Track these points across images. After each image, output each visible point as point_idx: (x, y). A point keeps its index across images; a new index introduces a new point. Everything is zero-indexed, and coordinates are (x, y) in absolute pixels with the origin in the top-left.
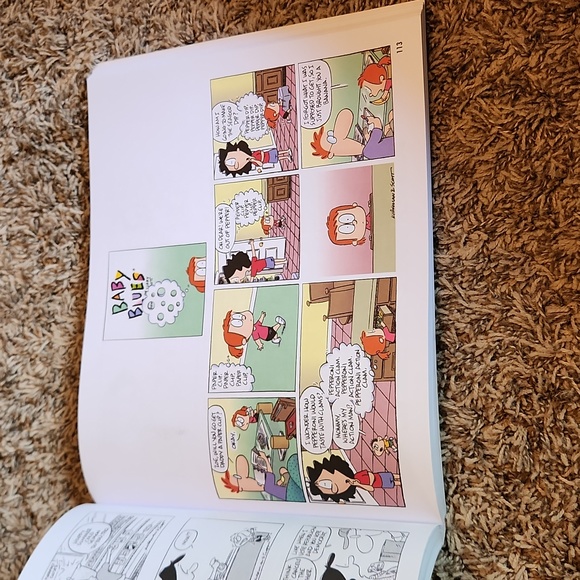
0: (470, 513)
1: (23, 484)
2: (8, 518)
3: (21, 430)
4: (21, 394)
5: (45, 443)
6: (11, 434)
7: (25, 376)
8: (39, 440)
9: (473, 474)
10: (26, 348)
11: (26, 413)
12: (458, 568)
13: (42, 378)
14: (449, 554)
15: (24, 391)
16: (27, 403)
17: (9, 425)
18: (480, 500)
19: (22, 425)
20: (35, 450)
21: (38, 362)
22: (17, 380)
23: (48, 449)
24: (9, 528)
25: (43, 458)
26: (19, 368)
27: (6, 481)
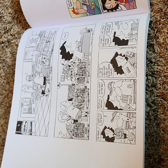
0: (162, 38)
1: (12, 51)
2: (9, 62)
3: (8, 33)
4: (6, 20)
5: (16, 36)
6: (5, 34)
7: (6, 14)
8: (14, 35)
9: (163, 25)
10: (4, 4)
11: (8, 26)
12: (158, 57)
13: (12, 14)
14: (155, 53)
15: (6, 19)
16: (8, 23)
17: (3, 32)
18: (166, 33)
19: (8, 31)
20: (13, 39)
21: (9, 8)
22: (3, 16)
23: (18, 38)
24: (10, 65)
25: (17, 41)
26: (3, 11)
27: (6, 50)
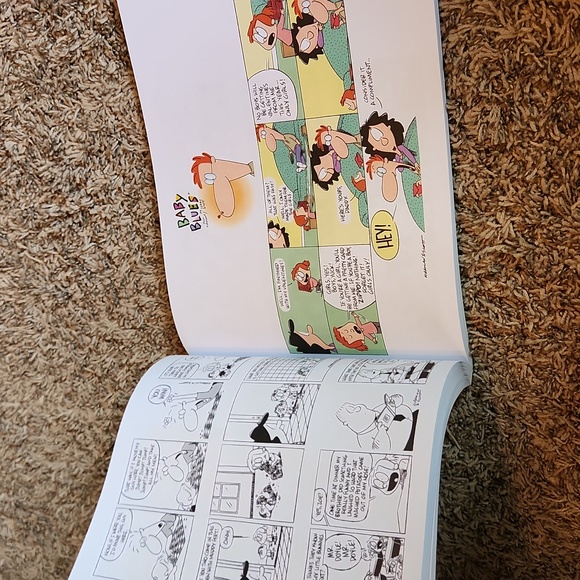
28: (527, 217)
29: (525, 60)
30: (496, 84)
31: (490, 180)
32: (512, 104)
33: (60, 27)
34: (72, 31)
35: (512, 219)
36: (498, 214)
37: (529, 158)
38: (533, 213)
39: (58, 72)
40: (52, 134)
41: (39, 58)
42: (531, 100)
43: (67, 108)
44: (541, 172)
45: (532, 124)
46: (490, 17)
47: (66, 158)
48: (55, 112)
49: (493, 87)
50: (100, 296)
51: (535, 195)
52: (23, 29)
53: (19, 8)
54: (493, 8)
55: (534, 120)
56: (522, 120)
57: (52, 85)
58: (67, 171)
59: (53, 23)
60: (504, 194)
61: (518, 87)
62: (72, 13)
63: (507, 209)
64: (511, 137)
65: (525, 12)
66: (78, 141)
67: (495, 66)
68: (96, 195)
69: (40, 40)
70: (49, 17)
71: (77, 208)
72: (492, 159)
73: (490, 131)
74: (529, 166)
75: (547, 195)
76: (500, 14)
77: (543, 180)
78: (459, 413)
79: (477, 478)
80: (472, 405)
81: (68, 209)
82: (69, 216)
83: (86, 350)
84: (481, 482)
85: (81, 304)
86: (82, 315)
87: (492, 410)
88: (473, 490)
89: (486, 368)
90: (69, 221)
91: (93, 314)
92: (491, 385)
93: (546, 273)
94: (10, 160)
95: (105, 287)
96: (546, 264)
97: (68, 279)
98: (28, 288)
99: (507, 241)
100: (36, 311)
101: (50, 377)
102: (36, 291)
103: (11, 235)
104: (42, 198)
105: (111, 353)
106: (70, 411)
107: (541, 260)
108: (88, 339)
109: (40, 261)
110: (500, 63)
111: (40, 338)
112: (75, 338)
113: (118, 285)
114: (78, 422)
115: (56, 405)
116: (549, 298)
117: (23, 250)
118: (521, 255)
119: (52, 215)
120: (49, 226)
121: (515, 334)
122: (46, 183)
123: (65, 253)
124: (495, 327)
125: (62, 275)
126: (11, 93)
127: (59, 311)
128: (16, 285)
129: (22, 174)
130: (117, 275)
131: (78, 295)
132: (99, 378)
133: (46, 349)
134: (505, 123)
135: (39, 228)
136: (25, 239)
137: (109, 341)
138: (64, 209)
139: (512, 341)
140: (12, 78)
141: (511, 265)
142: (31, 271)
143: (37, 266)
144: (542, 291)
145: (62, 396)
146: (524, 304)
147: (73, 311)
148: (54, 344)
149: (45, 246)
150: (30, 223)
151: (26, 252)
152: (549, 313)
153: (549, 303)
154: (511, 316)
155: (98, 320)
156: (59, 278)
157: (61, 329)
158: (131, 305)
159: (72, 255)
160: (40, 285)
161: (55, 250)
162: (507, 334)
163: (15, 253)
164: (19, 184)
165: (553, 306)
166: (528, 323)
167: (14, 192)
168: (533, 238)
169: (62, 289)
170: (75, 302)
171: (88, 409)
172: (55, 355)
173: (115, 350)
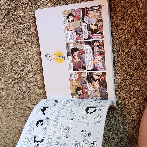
28: (124, 77)
29: (122, 42)
30: (116, 47)
31: (115, 69)
32: (120, 52)
33: (19, 35)
34: (21, 36)
35: (121, 78)
36: (118, 77)
37: (124, 64)
38: (125, 76)
39: (18, 45)
40: (16, 59)
41: (14, 42)
42: (124, 51)
43: (20, 53)
44: (127, 67)
45: (124, 56)
46: (114, 33)
47: (19, 65)
48: (17, 54)
49: (115, 48)
50: (26, 97)
51: (126, 72)
52: (10, 36)
53: (10, 31)
54: (114, 31)
55: (124, 55)
56: (122, 55)
57: (16, 48)
58: (19, 68)
59: (17, 35)
60: (119, 72)
61: (121, 48)
62: (21, 32)
63: (120, 75)
64: (120, 59)
65: (121, 32)
66: (22, 61)
67: (115, 43)
68: (26, 73)
69: (14, 38)
70: (16, 33)
71: (21, 76)
72: (115, 64)
73: (115, 58)
74: (124, 65)
75: (129, 72)
76: (116, 32)
77: (127, 69)
78: (111, 124)
79: (116, 140)
80: (114, 122)
81: (19, 76)
82: (20, 78)
83: (23, 110)
84: (117, 141)
85: (22, 99)
86: (22, 101)
87: (119, 123)
88: (115, 143)
89: (117, 113)
90: (20, 79)
91: (25, 101)
92: (118, 117)
93: (129, 90)
94: (6, 65)
95: (28, 94)
96: (129, 88)
97: (19, 93)
98: (10, 95)
99: (120, 83)
100: (11, 101)
101: (14, 117)
102: (11, 96)
103: (6, 83)
104: (14, 74)
105: (29, 110)
106: (19, 125)
107: (128, 87)
108: (23, 107)
109: (13, 89)
110: (116, 43)
111: (12, 107)
112: (20, 107)
113: (31, 94)
114: (20, 128)
115: (15, 124)
116: (130, 96)
117: (9, 86)
118: (123, 86)
119: (16, 78)
120: (15, 80)
121: (123, 105)
122: (15, 71)
123: (18, 87)
124: (118, 103)
125: (18, 92)
126: (7, 50)
127: (17, 100)
128: (7, 94)
129: (9, 68)
130: (30, 92)
131: (21, 97)
132: (26, 117)
133: (13, 110)
134: (118, 56)
135: (12, 81)
136: (9, 83)
137: (28, 108)
138: (18, 76)
139: (122, 106)
140: (8, 47)
141: (121, 88)
142: (10, 91)
143: (12, 90)
144: (129, 94)
145: (17, 121)
146: (125, 97)
147: (20, 100)
148: (15, 108)
149: (14, 85)
150: (10, 80)
151: (9, 87)
152: (130, 100)
153: (130, 97)
154: (122, 100)
155: (26, 102)
156: (17, 93)
157: (17, 105)
158: (34, 99)
159: (20, 87)
160: (12, 94)
161: (16, 86)
162: (121, 105)
163: (7, 87)
164: (8, 71)
165: (131, 98)
166: (126, 102)
167: (7, 72)
168: (126, 82)
169: (18, 95)
170: (20, 98)
171: (23, 124)
172: (16, 111)
173: (30, 110)
